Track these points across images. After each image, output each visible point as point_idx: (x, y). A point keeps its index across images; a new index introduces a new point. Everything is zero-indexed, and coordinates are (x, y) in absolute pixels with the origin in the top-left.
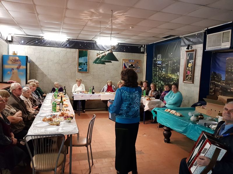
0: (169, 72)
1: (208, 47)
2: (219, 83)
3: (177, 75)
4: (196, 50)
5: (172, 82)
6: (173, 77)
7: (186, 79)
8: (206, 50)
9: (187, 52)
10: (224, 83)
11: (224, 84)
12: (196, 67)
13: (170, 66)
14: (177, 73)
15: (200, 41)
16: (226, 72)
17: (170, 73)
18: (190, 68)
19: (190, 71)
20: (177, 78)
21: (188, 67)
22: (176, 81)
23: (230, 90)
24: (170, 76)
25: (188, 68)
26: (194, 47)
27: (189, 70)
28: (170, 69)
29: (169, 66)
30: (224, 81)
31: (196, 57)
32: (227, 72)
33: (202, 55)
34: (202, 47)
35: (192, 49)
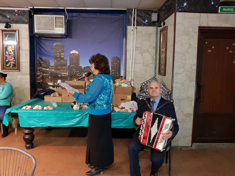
1: (37, 29)
2: (48, 70)
4: (19, 30)
8: (34, 32)
11: (54, 70)
18: (11, 52)
19: (12, 56)
23: (61, 75)
32: (56, 58)
33: (28, 37)
34: (28, 28)
35: (11, 29)
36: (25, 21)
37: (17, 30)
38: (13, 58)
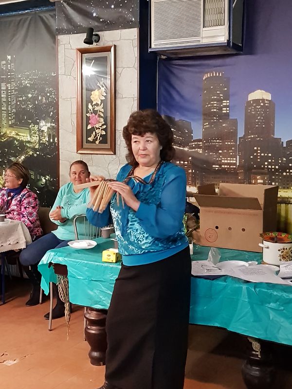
0: (4, 122)
1: (156, 39)
2: (186, 149)
3: (39, 130)
4: (115, 46)
5: (20, 154)
6: (24, 136)
7: (88, 142)
8: (150, 47)
9: (83, 51)
10: (200, 148)
11: (200, 151)
12: (118, 101)
13: (7, 102)
14: (38, 124)
15: (125, 19)
16: (205, 114)
17: (11, 126)
18: (97, 105)
19: (100, 116)
20: (40, 140)
21: (92, 102)
22: (35, 150)
23: (220, 165)
24: (12, 133)
25: (90, 107)
26: (108, 37)
27: (95, 112)
28: (7, 110)
29: (4, 100)
30: (199, 141)
31: (119, 70)
32: (208, 115)
33: (136, 64)
34: (136, 37)
35: (101, 44)
36: (132, 21)
37: (111, 47)
38: (102, 120)
